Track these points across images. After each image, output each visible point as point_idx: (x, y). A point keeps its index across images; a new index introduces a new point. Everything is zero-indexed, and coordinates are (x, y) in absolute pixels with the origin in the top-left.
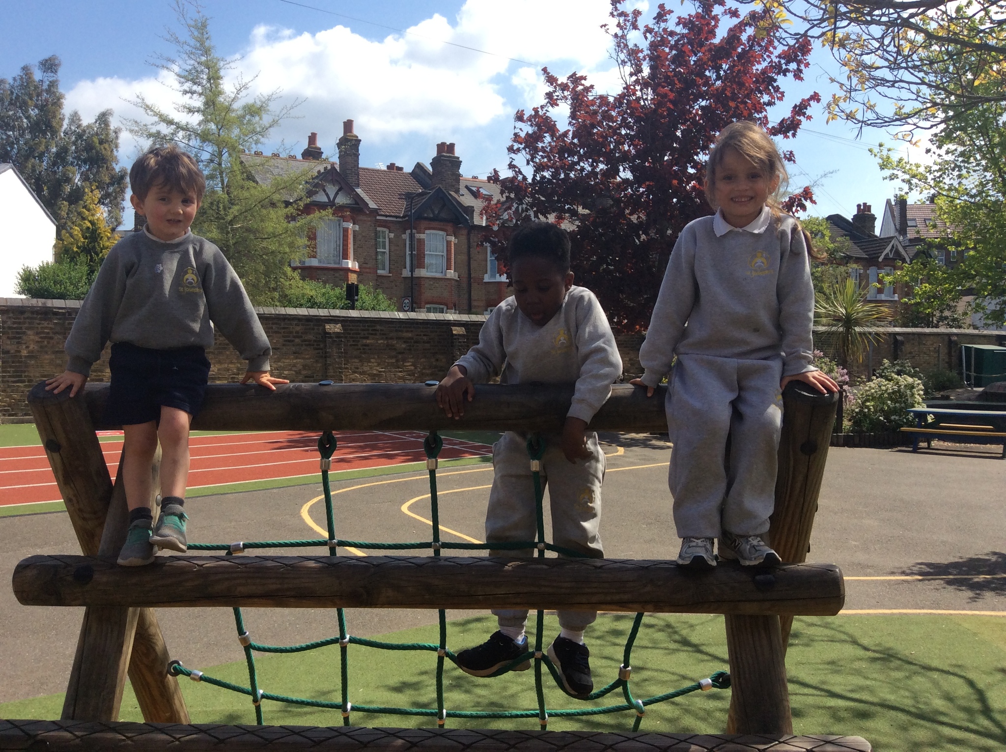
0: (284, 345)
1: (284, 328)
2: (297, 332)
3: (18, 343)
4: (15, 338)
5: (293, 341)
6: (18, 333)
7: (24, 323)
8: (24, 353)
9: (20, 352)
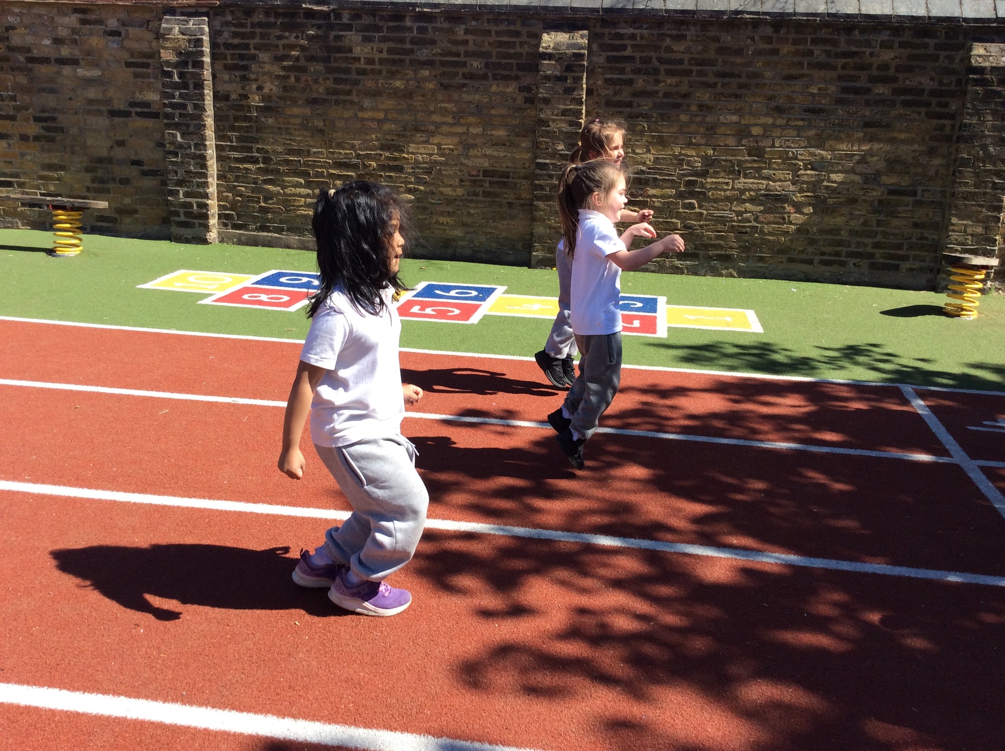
0: (839, 102)
1: (845, 55)
2: (884, 67)
3: (244, 78)
4: (235, 67)
5: (868, 91)
6: (241, 57)
7: (253, 35)
8: (255, 100)
9: (246, 97)
